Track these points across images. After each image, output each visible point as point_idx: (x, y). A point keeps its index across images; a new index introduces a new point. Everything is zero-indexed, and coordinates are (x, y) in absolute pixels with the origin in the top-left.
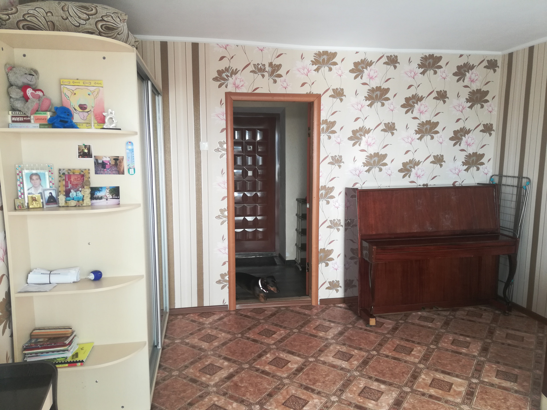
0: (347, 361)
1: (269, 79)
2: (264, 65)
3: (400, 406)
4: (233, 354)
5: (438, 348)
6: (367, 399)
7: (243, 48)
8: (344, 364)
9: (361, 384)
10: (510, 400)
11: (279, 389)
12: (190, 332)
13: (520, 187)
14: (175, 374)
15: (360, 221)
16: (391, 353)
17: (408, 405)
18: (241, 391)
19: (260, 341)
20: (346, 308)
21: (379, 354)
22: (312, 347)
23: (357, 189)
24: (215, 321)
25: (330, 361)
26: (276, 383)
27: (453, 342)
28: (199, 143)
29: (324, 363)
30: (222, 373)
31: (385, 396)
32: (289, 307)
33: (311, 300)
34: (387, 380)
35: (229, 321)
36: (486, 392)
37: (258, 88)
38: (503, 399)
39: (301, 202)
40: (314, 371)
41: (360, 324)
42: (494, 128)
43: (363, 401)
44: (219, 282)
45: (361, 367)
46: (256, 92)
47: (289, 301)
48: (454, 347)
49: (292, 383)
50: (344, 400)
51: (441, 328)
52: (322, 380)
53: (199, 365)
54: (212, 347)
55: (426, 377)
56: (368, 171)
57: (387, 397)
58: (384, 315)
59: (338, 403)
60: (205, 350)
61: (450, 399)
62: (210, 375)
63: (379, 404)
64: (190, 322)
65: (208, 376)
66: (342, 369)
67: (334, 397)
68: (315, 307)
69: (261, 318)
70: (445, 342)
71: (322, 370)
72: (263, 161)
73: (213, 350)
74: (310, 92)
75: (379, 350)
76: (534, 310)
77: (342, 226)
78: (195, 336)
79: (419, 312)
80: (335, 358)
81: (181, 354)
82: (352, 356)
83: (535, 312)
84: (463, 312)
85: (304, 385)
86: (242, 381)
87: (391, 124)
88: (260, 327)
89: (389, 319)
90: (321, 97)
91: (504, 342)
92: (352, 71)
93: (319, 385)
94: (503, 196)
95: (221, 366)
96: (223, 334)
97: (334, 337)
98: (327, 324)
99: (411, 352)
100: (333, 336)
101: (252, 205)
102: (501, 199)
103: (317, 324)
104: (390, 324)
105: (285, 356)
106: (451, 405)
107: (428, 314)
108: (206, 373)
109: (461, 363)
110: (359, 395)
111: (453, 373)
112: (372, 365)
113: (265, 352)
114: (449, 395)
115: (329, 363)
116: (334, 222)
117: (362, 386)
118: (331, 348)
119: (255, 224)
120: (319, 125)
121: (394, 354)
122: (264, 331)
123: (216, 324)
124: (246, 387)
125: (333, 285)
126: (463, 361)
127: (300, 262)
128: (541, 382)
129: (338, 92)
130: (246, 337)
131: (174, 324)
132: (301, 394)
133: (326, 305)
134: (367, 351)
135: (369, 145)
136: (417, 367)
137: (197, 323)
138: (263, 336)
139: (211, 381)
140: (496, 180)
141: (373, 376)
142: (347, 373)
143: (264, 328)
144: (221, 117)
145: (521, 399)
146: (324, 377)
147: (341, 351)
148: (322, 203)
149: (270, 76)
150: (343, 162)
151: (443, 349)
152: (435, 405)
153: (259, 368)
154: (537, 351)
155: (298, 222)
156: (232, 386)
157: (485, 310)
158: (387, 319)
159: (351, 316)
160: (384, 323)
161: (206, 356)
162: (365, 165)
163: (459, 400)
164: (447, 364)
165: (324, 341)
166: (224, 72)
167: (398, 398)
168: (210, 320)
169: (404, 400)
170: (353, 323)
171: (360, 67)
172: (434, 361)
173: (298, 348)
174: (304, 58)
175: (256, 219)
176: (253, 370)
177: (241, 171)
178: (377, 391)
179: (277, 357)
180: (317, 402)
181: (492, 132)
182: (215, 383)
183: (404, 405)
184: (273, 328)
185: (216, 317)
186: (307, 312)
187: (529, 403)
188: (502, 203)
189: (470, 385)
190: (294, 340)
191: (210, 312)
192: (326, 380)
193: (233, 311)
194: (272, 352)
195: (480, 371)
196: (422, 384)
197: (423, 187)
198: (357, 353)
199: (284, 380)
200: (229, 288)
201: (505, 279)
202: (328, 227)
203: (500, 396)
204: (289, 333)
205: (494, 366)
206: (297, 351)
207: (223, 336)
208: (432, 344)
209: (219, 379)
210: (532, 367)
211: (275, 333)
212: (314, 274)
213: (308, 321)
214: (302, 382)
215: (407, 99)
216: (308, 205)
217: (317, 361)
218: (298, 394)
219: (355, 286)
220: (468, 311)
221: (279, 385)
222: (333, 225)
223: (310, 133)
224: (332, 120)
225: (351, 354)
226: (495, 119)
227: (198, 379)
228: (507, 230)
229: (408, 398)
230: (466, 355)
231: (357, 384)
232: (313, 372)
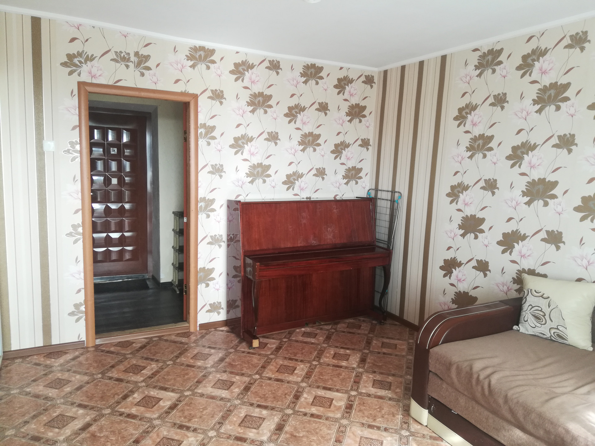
0: (228, 390)
1: (135, 71)
2: (129, 54)
3: (281, 431)
4: (91, 399)
5: (320, 364)
6: (248, 429)
7: (102, 30)
8: (224, 394)
9: (242, 412)
10: (385, 408)
11: (148, 432)
12: (32, 379)
13: (392, 201)
14: (10, 434)
15: (243, 236)
16: (274, 374)
17: (290, 428)
18: (99, 442)
19: (125, 380)
20: (228, 332)
21: (261, 378)
22: (189, 379)
23: (239, 202)
24: (68, 362)
25: (209, 392)
26: (145, 426)
27: (335, 356)
28: (42, 142)
29: (202, 395)
30: (75, 424)
31: (267, 422)
32: (163, 336)
33: (189, 326)
34: (269, 404)
35: (87, 359)
36: (364, 403)
37: (121, 80)
38: (378, 408)
39: (178, 215)
40: (190, 406)
41: (243, 347)
42: (371, 143)
43: (244, 431)
44: (72, 314)
45: (242, 394)
46: (118, 84)
47: (161, 330)
48: (335, 361)
49: (164, 423)
50: (223, 433)
51: (324, 343)
52: (199, 415)
53: (45, 418)
54: (63, 394)
55: (308, 396)
56: (252, 182)
57: (268, 423)
58: (268, 335)
59: (216, 438)
60: (53, 398)
61: (331, 415)
62: (59, 428)
63: (261, 432)
64: (32, 366)
65: (57, 430)
66: (222, 399)
67: (212, 432)
68: (193, 333)
69: (128, 352)
70: (326, 357)
71: (199, 403)
72: (132, 167)
73: (63, 397)
74: (186, 91)
75: (262, 373)
76: (405, 318)
77: (224, 242)
78: (40, 382)
79: (303, 328)
80: (214, 388)
81: (20, 408)
82: (232, 383)
83: (406, 319)
84: (343, 325)
85: (178, 424)
86: (101, 429)
87: (274, 133)
88: (126, 363)
89: (273, 339)
90: (198, 98)
91: (380, 351)
92: (232, 72)
93: (195, 421)
94: (378, 210)
95: (74, 416)
96: (78, 377)
97: (214, 364)
98: (207, 351)
99: (294, 371)
100: (212, 363)
101: (118, 219)
102: (377, 213)
103: (196, 352)
104: (274, 344)
105: (156, 394)
106: (332, 421)
107: (311, 329)
108: (54, 427)
109: (341, 377)
110: (240, 425)
111: (333, 388)
112: (254, 391)
113: (132, 392)
114: (330, 411)
115: (207, 394)
116: (215, 238)
117: (243, 415)
118: (211, 377)
119: (122, 241)
120: (196, 128)
121: (277, 375)
122: (131, 368)
123: (69, 365)
124: (107, 437)
125: (214, 308)
126: (343, 374)
127: (177, 283)
128: (411, 386)
129: (217, 93)
130: (108, 377)
131: (10, 370)
132: (175, 434)
133: (206, 329)
134: (250, 376)
135: (252, 154)
136: (299, 387)
137: (42, 366)
138: (130, 373)
139: (60, 436)
140: (373, 195)
141: (255, 402)
142: (227, 403)
143: (132, 364)
144: (73, 111)
145: (394, 405)
146: (201, 412)
147: (221, 380)
148: (202, 217)
149: (136, 67)
150: (225, 172)
151: (325, 364)
152: (316, 424)
153: (124, 411)
154: (408, 357)
155: (175, 238)
156: (88, 437)
157: (364, 321)
158: (270, 339)
159: (233, 339)
160: (268, 344)
161: (54, 406)
162: (248, 175)
163: (339, 415)
164: (328, 379)
165: (203, 370)
166: (76, 57)
167: (280, 422)
168: (61, 360)
169: (286, 423)
170: (235, 348)
171: (240, 69)
172: (316, 378)
173: (172, 382)
174: (177, 51)
175: (123, 235)
176: (116, 415)
177: (102, 178)
178: (259, 417)
179: (146, 396)
180: (192, 441)
181: (369, 147)
182: (66, 437)
183: (285, 429)
184: (141, 363)
185: (69, 357)
186: (184, 340)
187: (401, 409)
188: (378, 216)
189: (349, 398)
190: (168, 373)
191: (61, 351)
192: (203, 414)
193: (92, 347)
194: (140, 390)
195: (358, 383)
196: (304, 403)
197: (306, 200)
198: (238, 380)
199: (154, 422)
200: (86, 320)
201: (381, 290)
202: (208, 243)
203: (376, 405)
204: (163, 366)
205: (371, 376)
206: (170, 385)
207: (78, 379)
208: (314, 360)
209: (71, 432)
210: (404, 373)
211: (145, 368)
212: (192, 296)
213: (184, 350)
214: (176, 421)
215: (290, 109)
216: (185, 219)
217: (194, 394)
218: (170, 435)
219: (238, 306)
220: (349, 323)
221: (148, 428)
222: (215, 241)
223: (186, 137)
224: (212, 125)
225: (232, 382)
226: (371, 135)
227: (42, 436)
228: (383, 242)
229: (290, 420)
230: (346, 368)
231: (237, 413)
232: (188, 408)
